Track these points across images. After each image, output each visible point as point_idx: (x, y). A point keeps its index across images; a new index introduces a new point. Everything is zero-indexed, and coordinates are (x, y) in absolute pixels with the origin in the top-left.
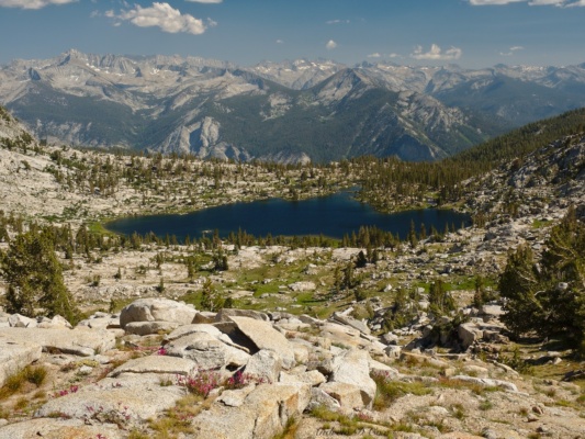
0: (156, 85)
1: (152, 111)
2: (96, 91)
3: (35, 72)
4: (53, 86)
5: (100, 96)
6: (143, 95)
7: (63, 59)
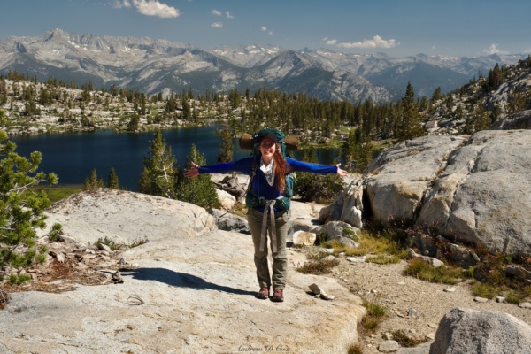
0: (125, 60)
1: (121, 82)
2: (73, 63)
3: (22, 46)
4: (37, 58)
5: (76, 68)
6: (114, 68)
7: (48, 36)
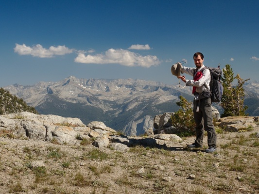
0: (117, 96)
1: (115, 112)
2: (84, 100)
3: (50, 89)
4: (60, 97)
5: (85, 103)
6: (110, 102)
7: (66, 82)
